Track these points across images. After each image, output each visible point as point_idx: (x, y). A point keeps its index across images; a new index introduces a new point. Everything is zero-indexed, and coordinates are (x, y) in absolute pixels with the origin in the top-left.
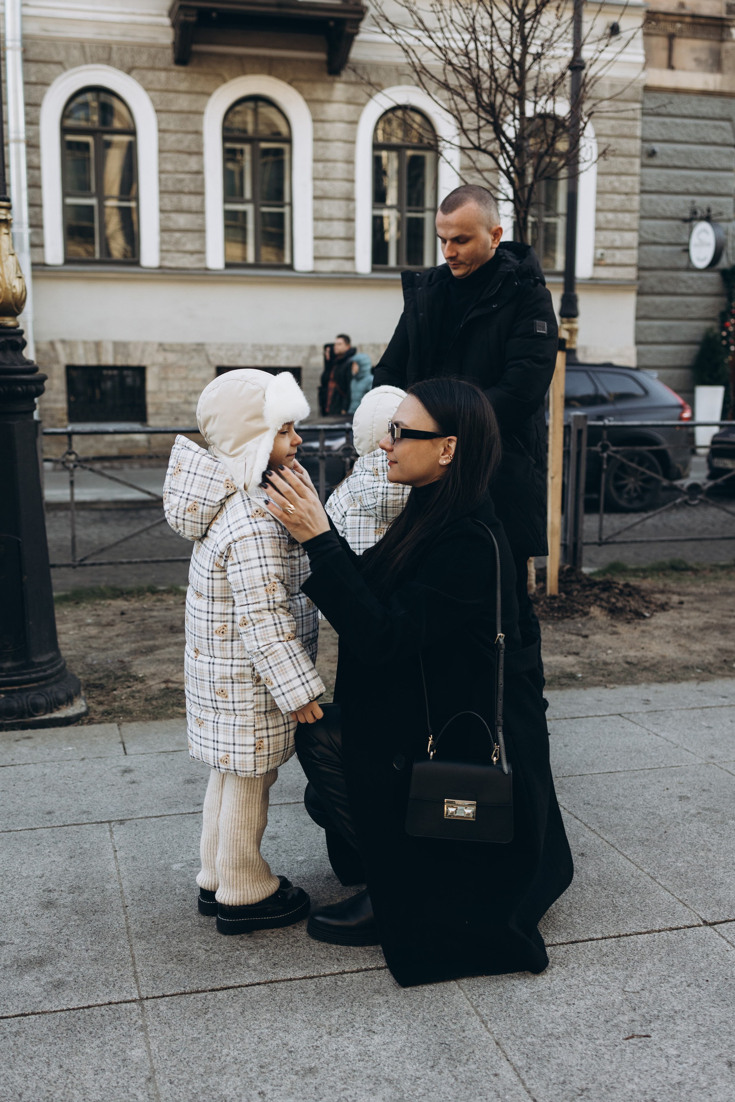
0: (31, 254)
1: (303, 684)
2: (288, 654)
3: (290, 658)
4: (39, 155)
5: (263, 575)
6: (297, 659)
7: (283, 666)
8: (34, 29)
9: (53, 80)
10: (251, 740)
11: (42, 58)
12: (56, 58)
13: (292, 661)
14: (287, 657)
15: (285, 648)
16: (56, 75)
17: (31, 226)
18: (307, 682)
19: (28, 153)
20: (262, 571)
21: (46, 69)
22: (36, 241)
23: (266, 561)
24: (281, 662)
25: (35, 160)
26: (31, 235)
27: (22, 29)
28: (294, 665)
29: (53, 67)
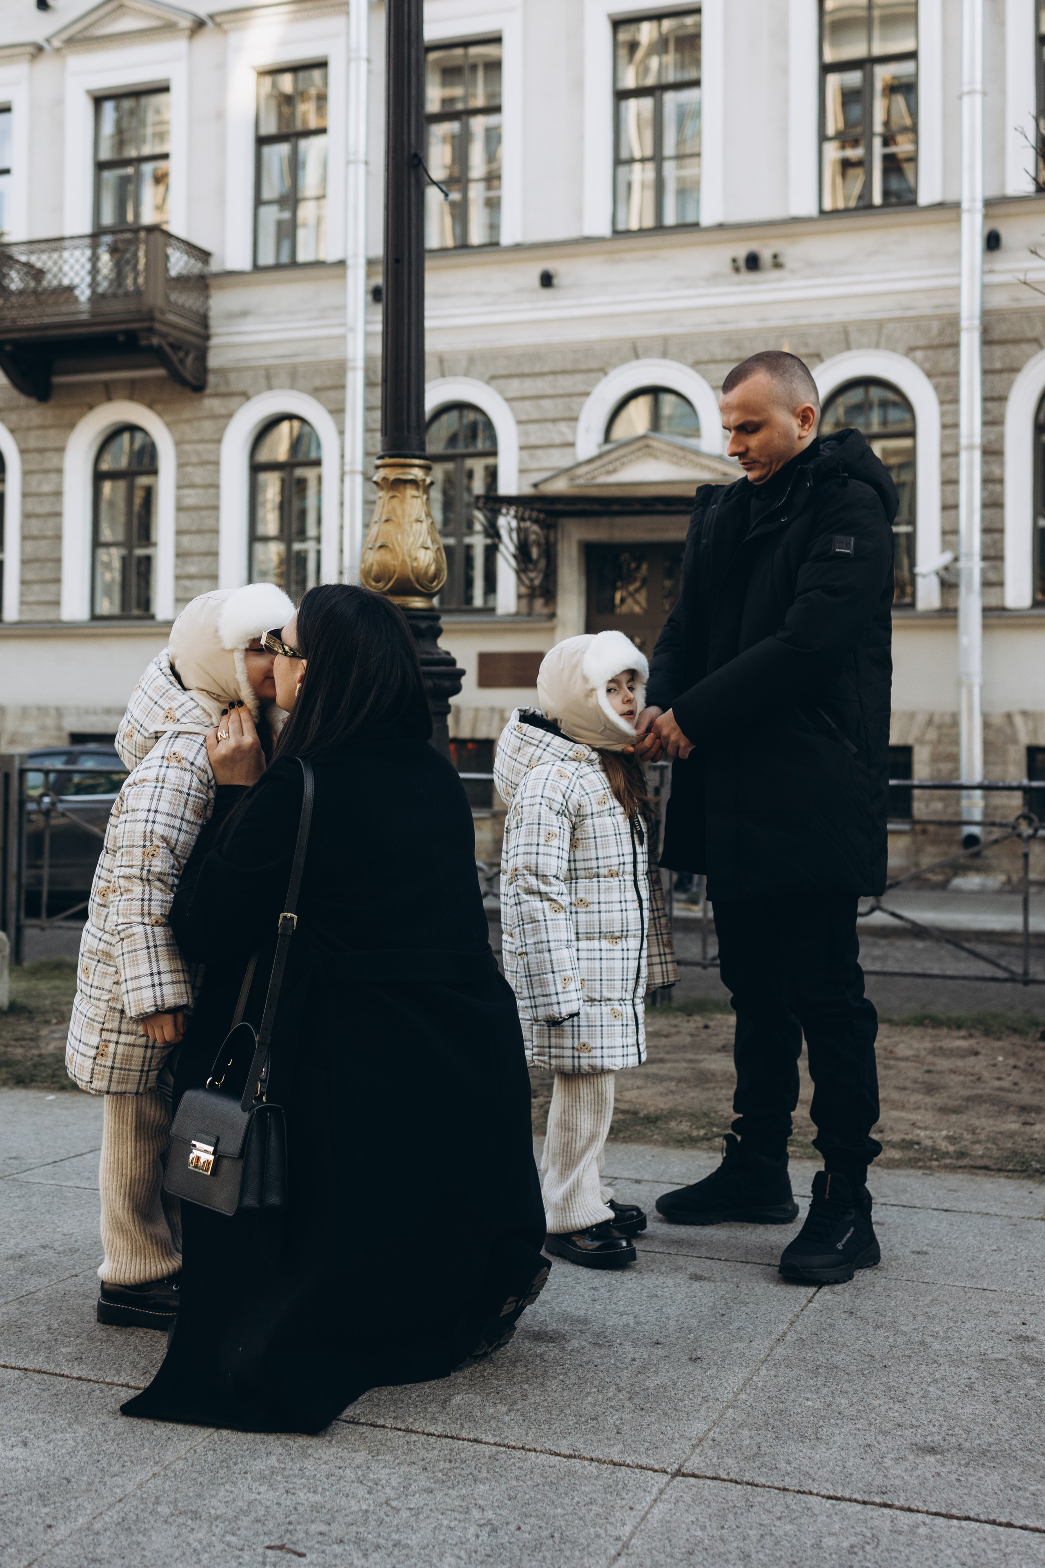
0: (983, 595)
1: (153, 986)
2: (147, 942)
3: (148, 948)
4: (1002, 464)
5: (145, 832)
6: (156, 952)
7: (136, 956)
8: (1000, 300)
9: (1024, 363)
10: (95, 1040)
11: (1010, 336)
12: (1030, 335)
13: (149, 953)
14: (145, 945)
15: (146, 934)
16: (1028, 357)
17: (985, 558)
18: (161, 984)
19: (984, 463)
20: (146, 827)
21: (1015, 351)
22: (992, 577)
23: (155, 817)
24: (136, 950)
25: (996, 471)
26: (983, 572)
27: (983, 302)
28: (150, 958)
29: (1025, 347)
